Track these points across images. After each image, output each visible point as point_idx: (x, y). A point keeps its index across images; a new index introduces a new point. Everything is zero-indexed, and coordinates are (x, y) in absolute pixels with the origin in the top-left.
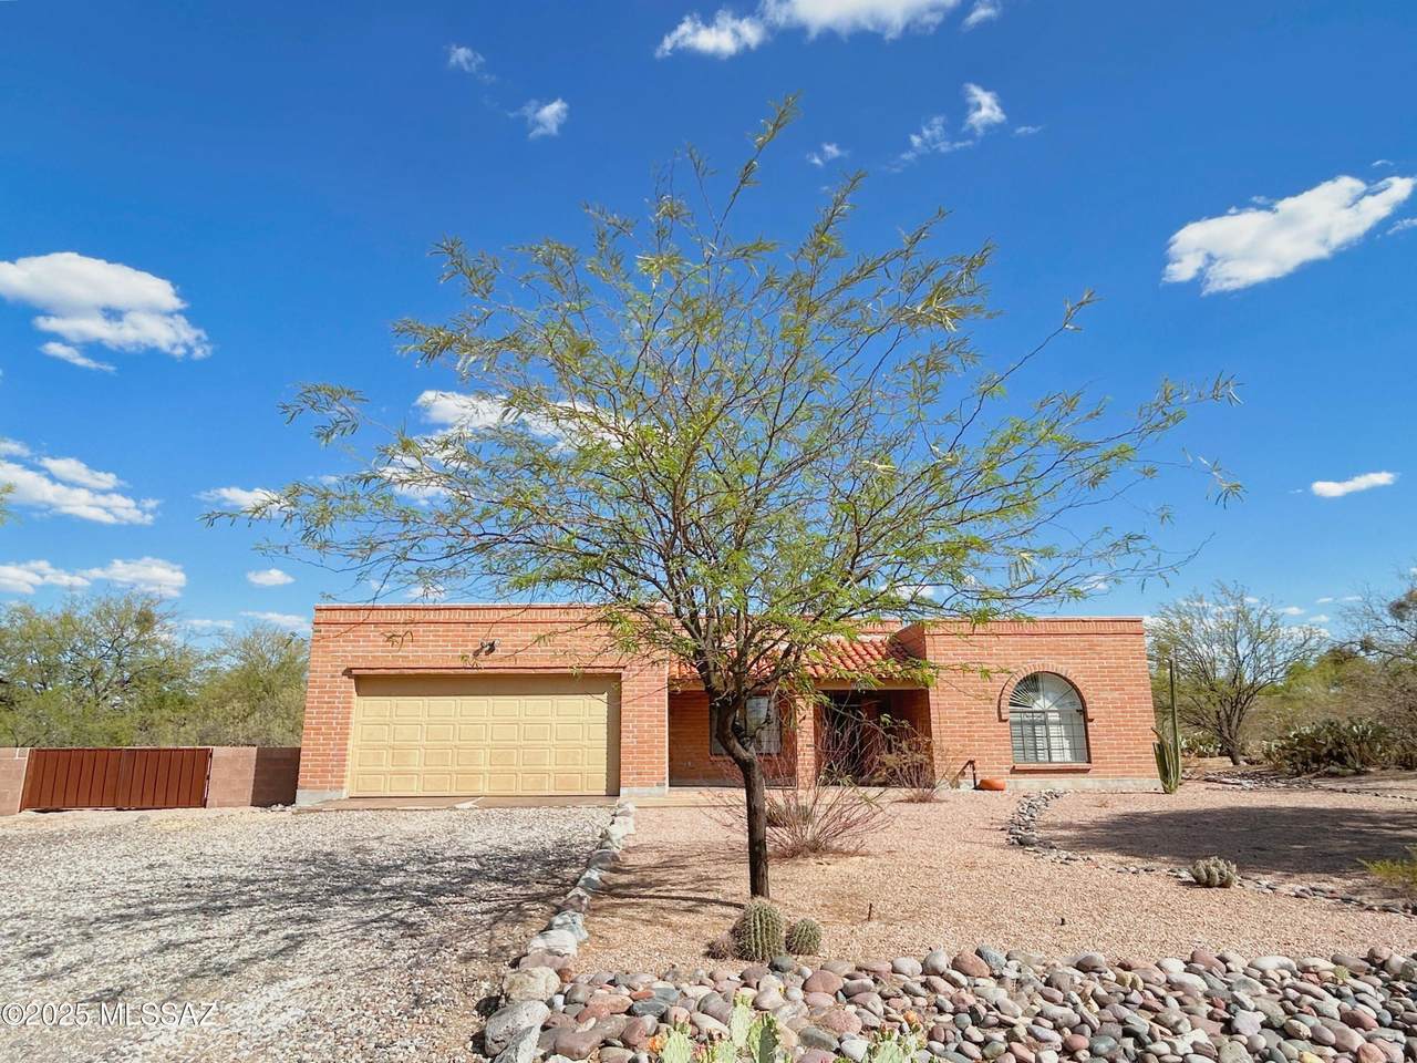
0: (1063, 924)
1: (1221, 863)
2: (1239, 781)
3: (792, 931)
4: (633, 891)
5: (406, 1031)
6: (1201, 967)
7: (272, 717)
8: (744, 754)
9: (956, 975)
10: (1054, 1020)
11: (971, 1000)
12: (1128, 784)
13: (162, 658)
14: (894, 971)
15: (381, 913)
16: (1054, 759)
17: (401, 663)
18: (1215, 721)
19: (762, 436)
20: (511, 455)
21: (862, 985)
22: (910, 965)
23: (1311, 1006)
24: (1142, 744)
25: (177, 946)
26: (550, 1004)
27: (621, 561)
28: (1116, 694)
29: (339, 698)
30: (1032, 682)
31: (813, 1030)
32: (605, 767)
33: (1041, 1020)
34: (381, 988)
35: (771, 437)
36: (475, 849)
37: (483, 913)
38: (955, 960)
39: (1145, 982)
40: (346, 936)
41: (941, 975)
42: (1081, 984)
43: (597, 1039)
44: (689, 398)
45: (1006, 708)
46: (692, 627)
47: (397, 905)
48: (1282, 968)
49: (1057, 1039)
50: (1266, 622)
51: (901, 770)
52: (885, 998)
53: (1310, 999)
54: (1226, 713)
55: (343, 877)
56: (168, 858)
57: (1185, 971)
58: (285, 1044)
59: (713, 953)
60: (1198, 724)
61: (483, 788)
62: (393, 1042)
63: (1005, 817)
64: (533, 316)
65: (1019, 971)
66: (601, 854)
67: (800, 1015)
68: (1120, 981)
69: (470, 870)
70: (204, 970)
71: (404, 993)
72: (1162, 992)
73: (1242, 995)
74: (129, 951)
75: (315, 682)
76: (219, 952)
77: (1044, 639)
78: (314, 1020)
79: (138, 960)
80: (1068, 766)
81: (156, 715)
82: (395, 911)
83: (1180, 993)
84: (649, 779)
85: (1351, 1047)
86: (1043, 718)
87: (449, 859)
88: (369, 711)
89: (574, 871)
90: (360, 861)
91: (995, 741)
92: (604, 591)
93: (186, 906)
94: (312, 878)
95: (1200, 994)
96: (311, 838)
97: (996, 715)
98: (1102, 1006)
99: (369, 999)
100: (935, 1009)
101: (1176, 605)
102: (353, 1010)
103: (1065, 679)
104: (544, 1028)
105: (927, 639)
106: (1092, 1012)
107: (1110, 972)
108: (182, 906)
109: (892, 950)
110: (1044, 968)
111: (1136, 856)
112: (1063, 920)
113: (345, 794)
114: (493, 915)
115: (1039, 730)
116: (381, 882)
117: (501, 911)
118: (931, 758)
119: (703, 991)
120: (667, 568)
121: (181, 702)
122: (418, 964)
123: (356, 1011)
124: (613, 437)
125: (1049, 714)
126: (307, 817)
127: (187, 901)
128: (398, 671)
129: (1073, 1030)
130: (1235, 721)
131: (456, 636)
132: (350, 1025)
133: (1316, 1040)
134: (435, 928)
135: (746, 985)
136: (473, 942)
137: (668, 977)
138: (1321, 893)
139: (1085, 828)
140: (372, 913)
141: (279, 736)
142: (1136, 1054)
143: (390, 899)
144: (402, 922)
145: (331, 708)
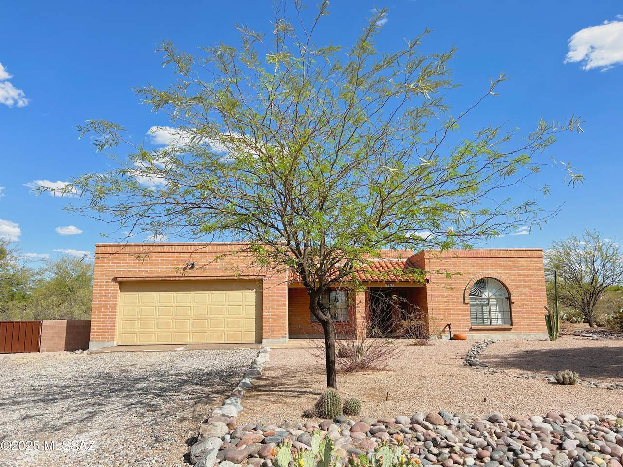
0: (485, 401)
1: (571, 373)
2: (591, 335)
3: (346, 404)
4: (267, 388)
5: (151, 454)
6: (551, 420)
7: (74, 305)
8: (324, 317)
9: (427, 424)
10: (474, 444)
11: (433, 435)
12: (532, 336)
13: (12, 273)
14: (397, 422)
15: (137, 400)
16: (493, 323)
17: (143, 275)
18: (580, 303)
19: (333, 152)
20: (200, 161)
21: (380, 428)
22: (405, 420)
23: (603, 437)
24: (540, 315)
25: (30, 417)
26: (223, 439)
27: (260, 218)
28: (527, 289)
29: (111, 293)
30: (482, 283)
31: (354, 449)
32: (254, 328)
33: (468, 444)
34: (137, 434)
35: (337, 152)
36: (184, 370)
37: (189, 400)
38: (427, 417)
39: (522, 427)
40: (118, 411)
41: (420, 424)
42: (489, 428)
43: (246, 454)
44: (294, 131)
45: (467, 297)
46: (297, 252)
47: (145, 397)
48: (591, 420)
49: (475, 452)
50: (611, 251)
51: (411, 329)
52: (391, 434)
53: (602, 433)
54: (587, 300)
55: (116, 384)
56: (22, 376)
57: (543, 422)
58: (89, 461)
59: (307, 415)
60: (572, 306)
61: (189, 340)
62: (144, 459)
63: (464, 352)
64: (211, 85)
65: (459, 422)
66: (252, 371)
67: (348, 443)
68: (510, 426)
69: (183, 380)
70: (45, 428)
71: (149, 436)
72: (529, 431)
73: (569, 432)
74: (6, 419)
75: (97, 285)
76: (52, 420)
77: (489, 260)
78: (103, 450)
79: (11, 423)
80: (500, 327)
81: (10, 304)
82: (144, 400)
83: (539, 432)
84: (277, 334)
85: (619, 455)
86: (487, 302)
87: (172, 375)
88: (126, 300)
89: (237, 379)
90: (124, 376)
91: (461, 314)
92: (251, 234)
93: (33, 399)
94: (99, 385)
95: (549, 432)
96: (98, 366)
97: (463, 301)
98: (499, 438)
99: (131, 440)
100: (416, 439)
101: (562, 242)
102: (123, 445)
103: (500, 281)
104: (220, 450)
105: (426, 260)
106: (494, 441)
107: (505, 422)
108: (31, 399)
109: (397, 413)
110: (472, 421)
111: (529, 370)
112: (485, 399)
113: (115, 344)
114: (194, 400)
115: (485, 308)
116: (136, 386)
117: (199, 398)
118: (427, 323)
119: (300, 432)
120: (283, 221)
121: (23, 297)
122: (156, 424)
123: (125, 445)
124: (254, 152)
125: (491, 300)
126: (96, 355)
127: (33, 397)
128: (142, 279)
129: (483, 449)
130: (592, 304)
131: (174, 260)
132: (122, 452)
133: (602, 452)
134: (164, 407)
135: (322, 429)
136: (185, 413)
137: (283, 426)
138: (620, 387)
139: (505, 358)
140: (131, 401)
141: (78, 314)
142: (513, 459)
143: (141, 394)
144: (147, 405)
145: (107, 298)
